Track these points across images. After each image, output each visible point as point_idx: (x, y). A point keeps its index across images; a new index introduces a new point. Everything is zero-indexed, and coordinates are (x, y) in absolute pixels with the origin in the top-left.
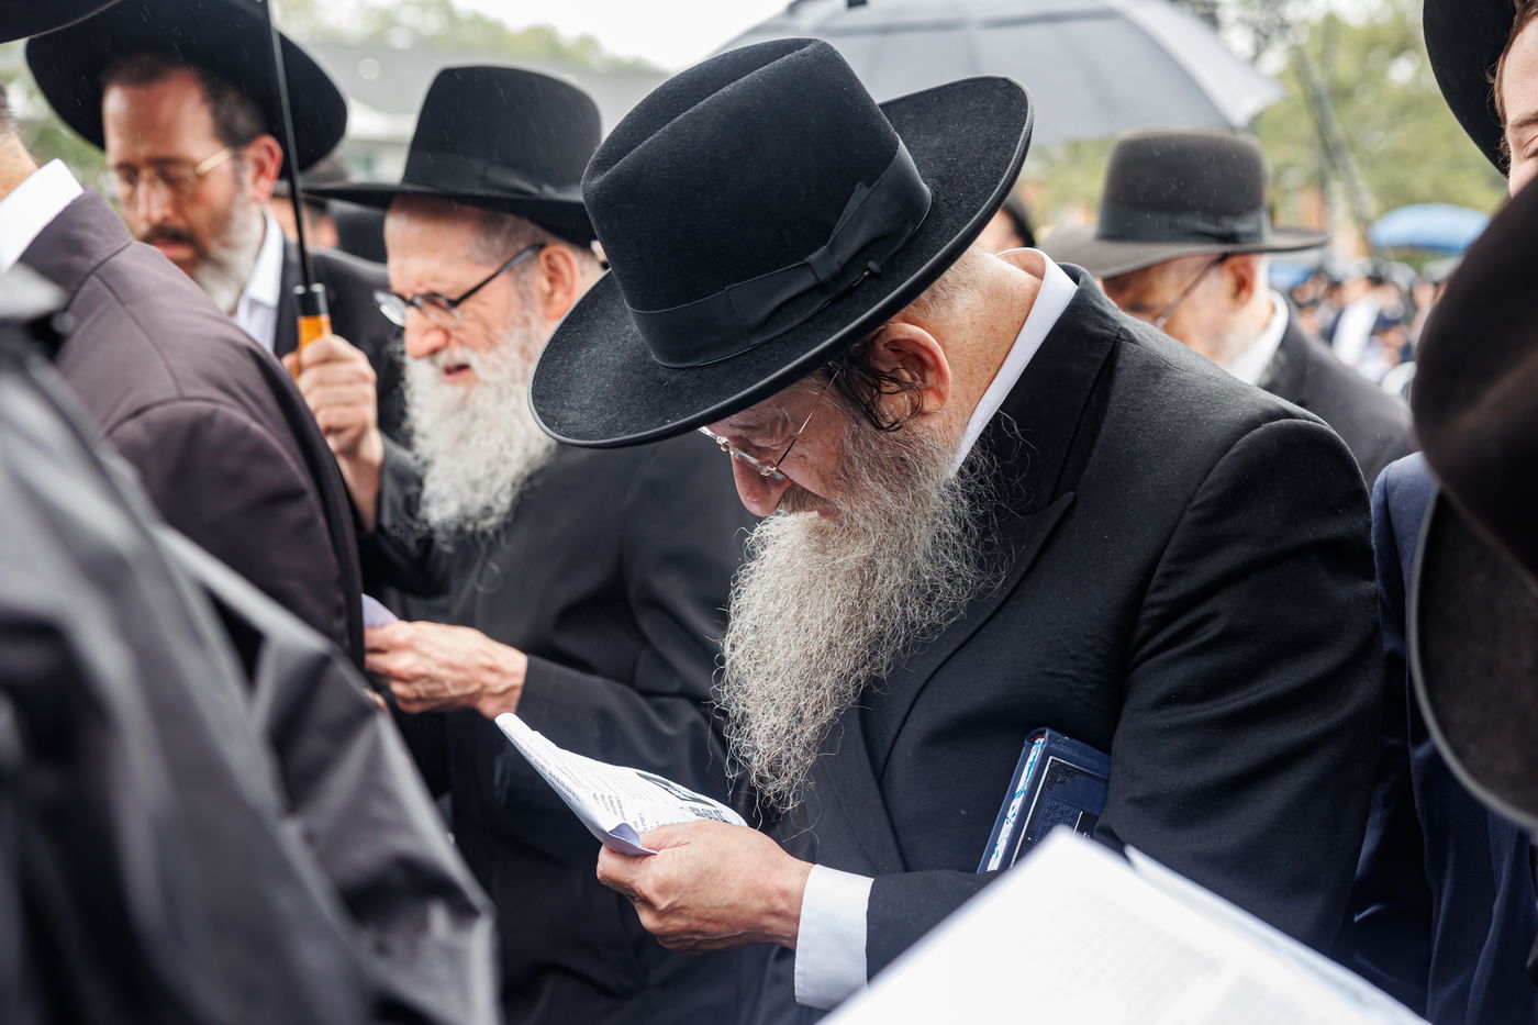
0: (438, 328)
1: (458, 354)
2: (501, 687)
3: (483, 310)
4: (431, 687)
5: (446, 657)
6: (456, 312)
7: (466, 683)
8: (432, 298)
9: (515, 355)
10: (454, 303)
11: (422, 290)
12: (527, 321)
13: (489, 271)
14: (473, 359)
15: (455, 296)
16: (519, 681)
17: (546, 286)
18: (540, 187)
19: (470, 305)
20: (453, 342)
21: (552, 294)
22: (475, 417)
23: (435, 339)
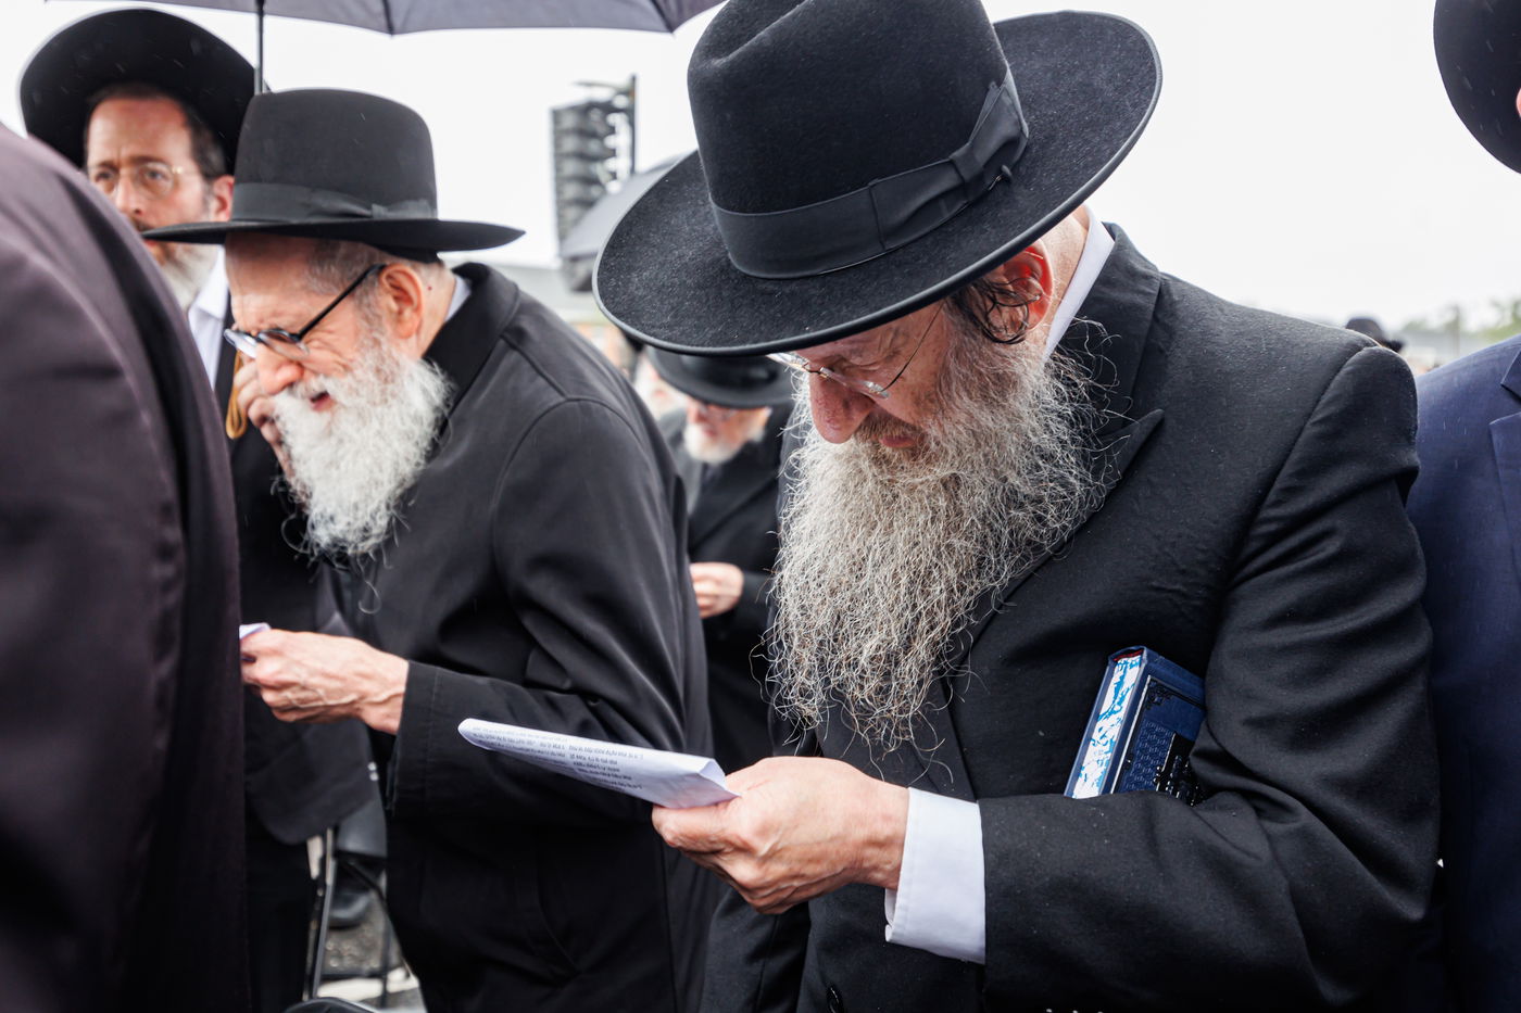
0: (291, 362)
1: (316, 384)
2: (384, 696)
3: (328, 337)
4: (303, 695)
5: (318, 665)
6: (302, 345)
7: (342, 692)
8: (276, 334)
9: (371, 377)
10: (298, 337)
11: (265, 326)
12: (377, 342)
13: (332, 299)
14: (329, 385)
15: (297, 329)
16: (402, 689)
17: (394, 306)
18: (369, 208)
19: (316, 335)
20: (307, 374)
21: (400, 313)
22: (341, 441)
23: (288, 373)
